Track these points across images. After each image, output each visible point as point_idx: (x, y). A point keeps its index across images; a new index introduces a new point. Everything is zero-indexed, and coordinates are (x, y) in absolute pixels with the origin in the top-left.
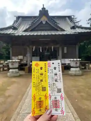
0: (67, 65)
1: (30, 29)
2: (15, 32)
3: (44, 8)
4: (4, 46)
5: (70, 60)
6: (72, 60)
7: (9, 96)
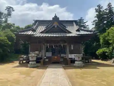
0: (73, 59)
1: (45, 31)
2: (34, 33)
3: (56, 16)
4: (23, 43)
5: (74, 55)
6: (76, 55)
7: (33, 77)
